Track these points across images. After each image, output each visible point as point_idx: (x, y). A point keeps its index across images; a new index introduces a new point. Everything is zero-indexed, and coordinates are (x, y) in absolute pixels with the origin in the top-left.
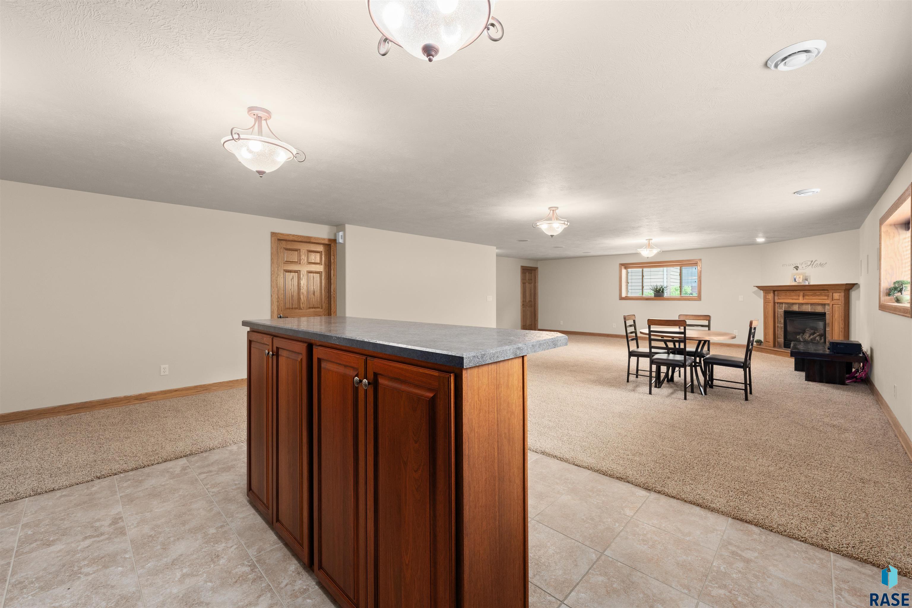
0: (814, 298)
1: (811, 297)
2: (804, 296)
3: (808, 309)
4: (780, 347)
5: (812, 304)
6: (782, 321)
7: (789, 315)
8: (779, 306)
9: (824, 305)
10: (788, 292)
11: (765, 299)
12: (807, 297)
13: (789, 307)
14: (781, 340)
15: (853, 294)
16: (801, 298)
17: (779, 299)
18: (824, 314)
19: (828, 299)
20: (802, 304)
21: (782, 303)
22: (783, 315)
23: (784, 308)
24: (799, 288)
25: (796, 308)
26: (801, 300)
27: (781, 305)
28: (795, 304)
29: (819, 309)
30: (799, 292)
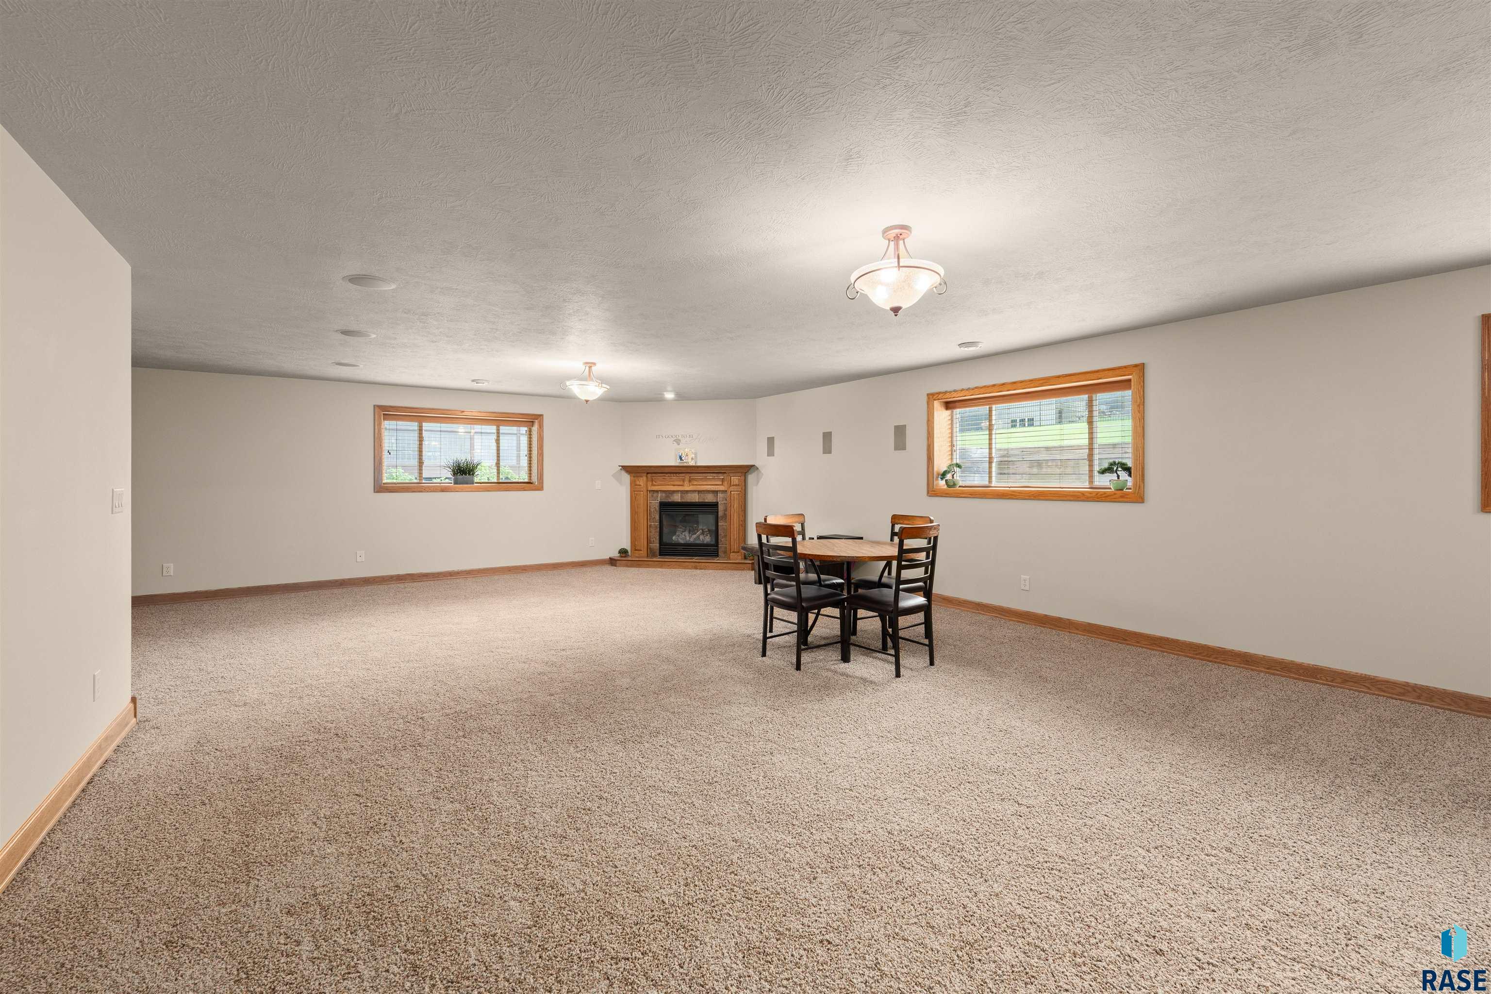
0: (705, 483)
1: (701, 483)
2: (690, 481)
3: (695, 498)
4: (654, 555)
5: (699, 492)
6: (657, 517)
7: (666, 507)
8: (652, 496)
9: (715, 492)
10: (667, 475)
11: (633, 485)
12: (695, 483)
13: (667, 497)
14: (656, 545)
15: (751, 478)
16: (686, 483)
17: (653, 485)
18: (715, 505)
19: (722, 485)
20: (687, 492)
21: (657, 491)
22: (658, 508)
23: (660, 497)
24: (683, 470)
25: (677, 498)
26: (687, 488)
27: (655, 495)
28: (678, 491)
29: (710, 498)
30: (683, 475)
